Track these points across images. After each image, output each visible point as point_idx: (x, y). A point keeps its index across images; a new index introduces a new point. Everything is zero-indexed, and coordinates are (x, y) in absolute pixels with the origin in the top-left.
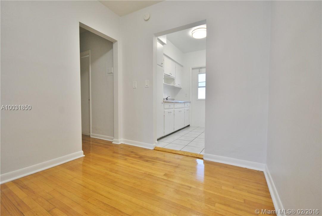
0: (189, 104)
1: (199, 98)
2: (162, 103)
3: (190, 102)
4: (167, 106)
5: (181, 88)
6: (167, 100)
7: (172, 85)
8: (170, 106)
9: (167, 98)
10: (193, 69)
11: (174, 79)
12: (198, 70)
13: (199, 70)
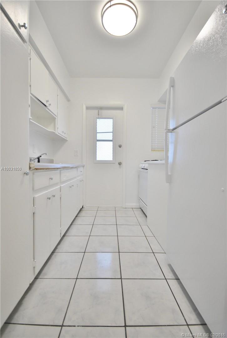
0: (81, 169)
1: (99, 158)
2: (26, 174)
3: (83, 166)
4: (41, 179)
5: (67, 140)
6: (39, 161)
7: (50, 129)
8: (52, 179)
9: (38, 158)
10: (88, 108)
11: (54, 119)
12: (96, 111)
13: (99, 111)
